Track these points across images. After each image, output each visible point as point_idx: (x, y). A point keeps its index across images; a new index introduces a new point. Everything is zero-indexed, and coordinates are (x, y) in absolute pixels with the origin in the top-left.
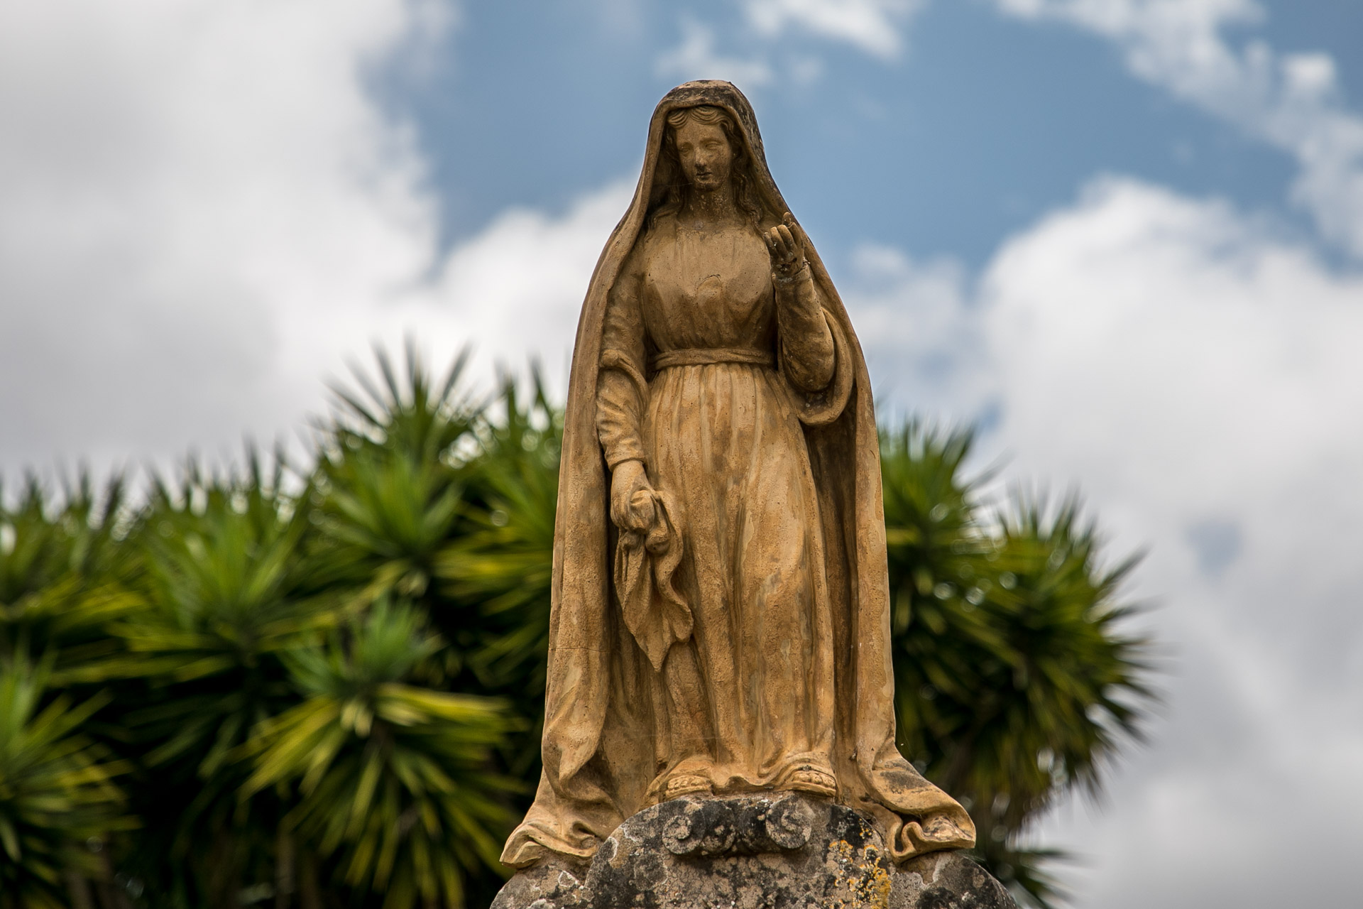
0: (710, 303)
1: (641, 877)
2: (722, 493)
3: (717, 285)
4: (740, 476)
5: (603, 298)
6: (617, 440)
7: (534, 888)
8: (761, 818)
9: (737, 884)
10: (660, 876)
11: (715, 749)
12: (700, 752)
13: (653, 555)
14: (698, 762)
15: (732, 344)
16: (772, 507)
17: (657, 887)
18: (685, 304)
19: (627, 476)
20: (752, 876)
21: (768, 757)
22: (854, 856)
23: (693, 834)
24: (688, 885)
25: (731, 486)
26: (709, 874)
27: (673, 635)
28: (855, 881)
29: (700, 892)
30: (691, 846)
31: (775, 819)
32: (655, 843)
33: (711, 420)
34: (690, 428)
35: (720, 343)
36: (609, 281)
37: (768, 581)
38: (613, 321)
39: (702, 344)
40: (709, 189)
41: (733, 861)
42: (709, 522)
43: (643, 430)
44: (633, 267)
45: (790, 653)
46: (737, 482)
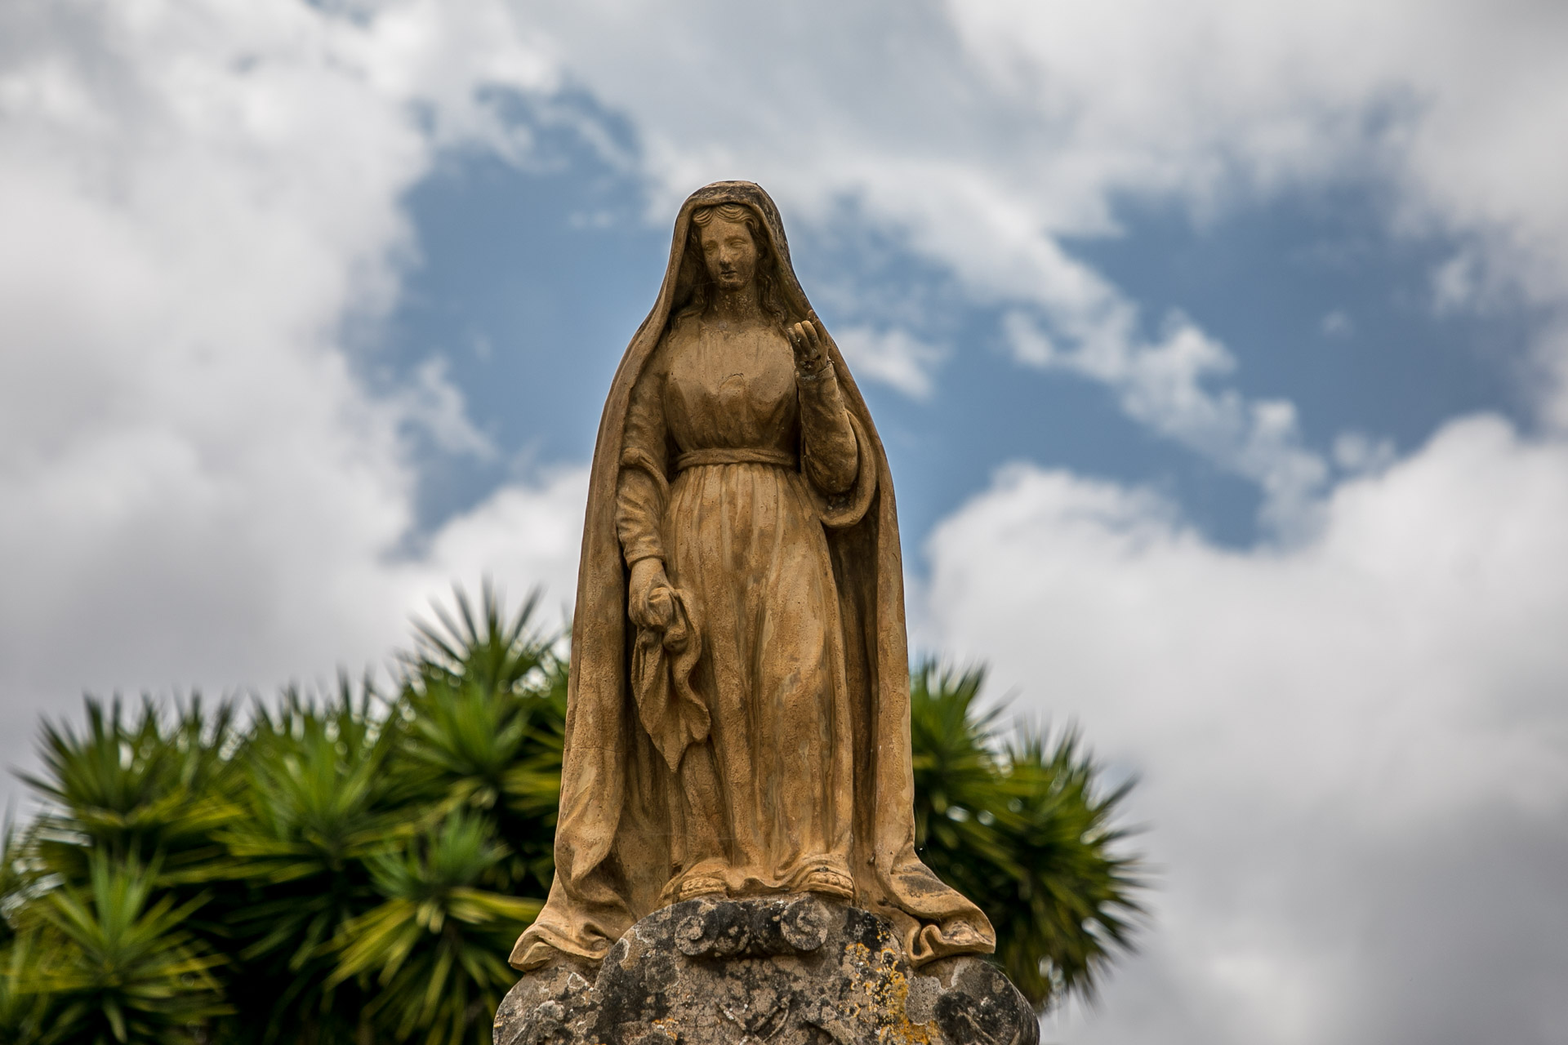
0: (733, 402)
1: (652, 978)
2: (742, 592)
3: (740, 384)
4: (760, 575)
5: (625, 397)
6: (636, 538)
7: (543, 990)
8: (776, 918)
9: (751, 986)
10: (672, 978)
11: (731, 851)
12: (715, 854)
13: (671, 654)
14: (714, 864)
15: (754, 444)
16: (792, 606)
17: (669, 989)
18: (707, 401)
19: (645, 573)
20: (766, 979)
21: (785, 859)
22: (871, 959)
23: (706, 935)
24: (701, 987)
25: (751, 585)
26: (722, 976)
27: (690, 735)
28: (871, 985)
29: (712, 995)
30: (704, 947)
31: (790, 919)
32: (668, 945)
33: (732, 519)
34: (710, 526)
35: (743, 443)
36: (632, 380)
37: (787, 681)
38: (634, 420)
39: (724, 444)
40: (734, 288)
41: (747, 963)
42: (728, 621)
43: (663, 528)
44: (656, 367)
45: (809, 754)
46: (757, 581)
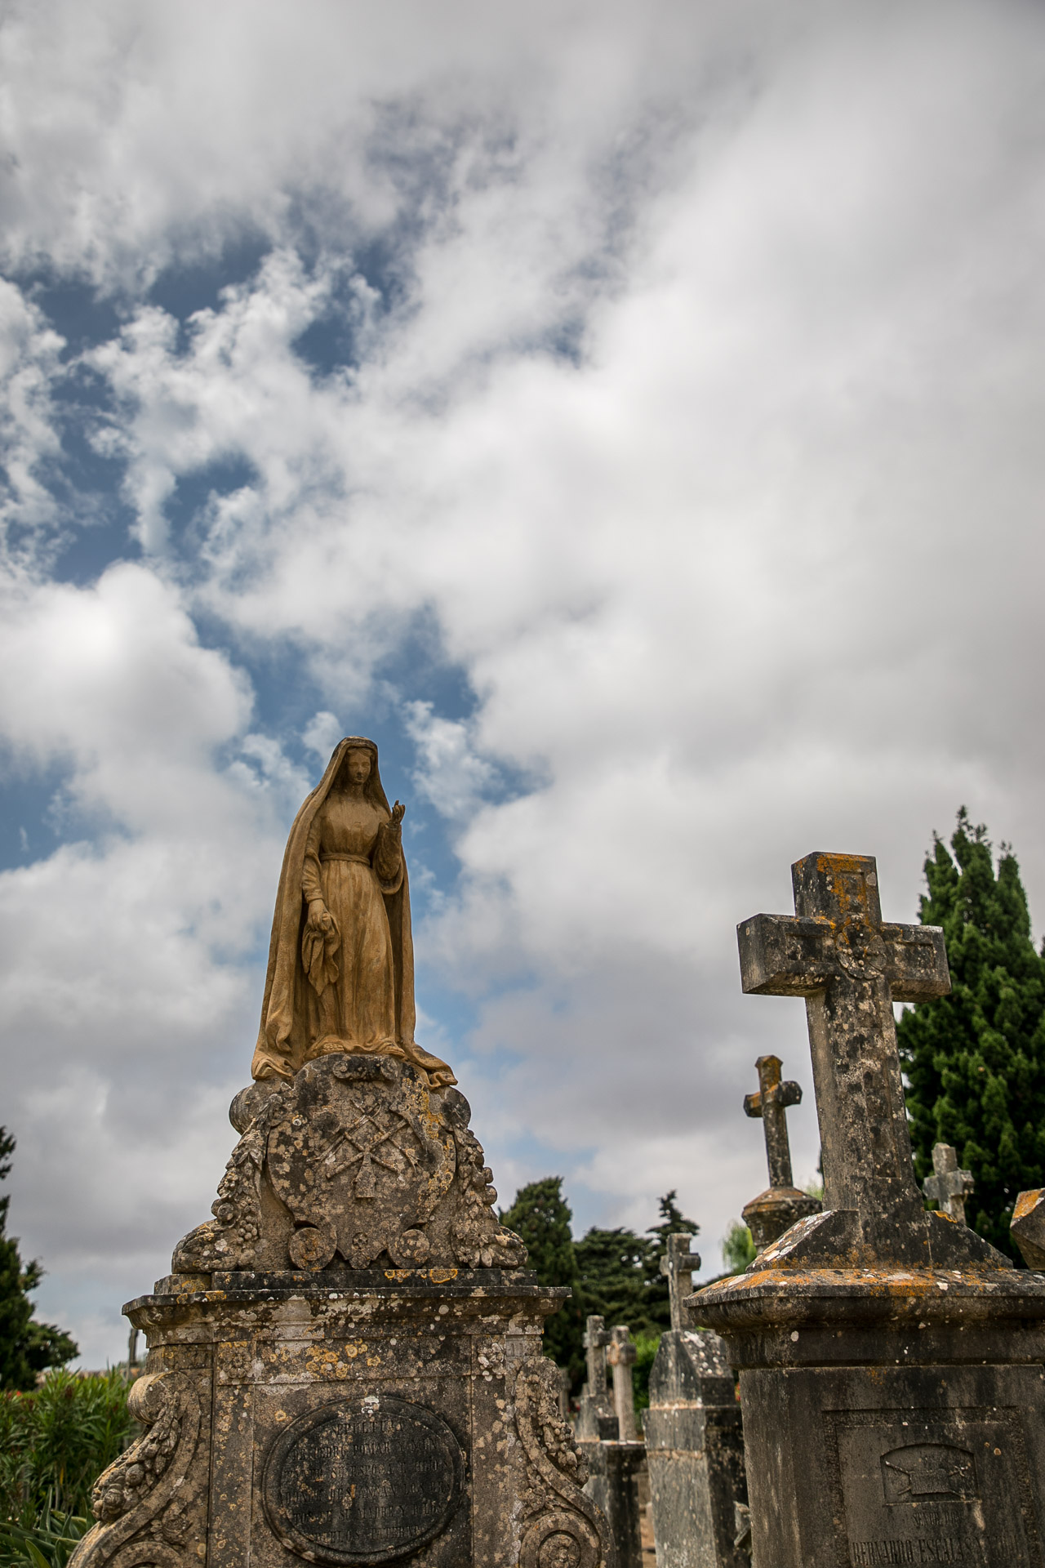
0: (356, 834)
1: (320, 1087)
2: (356, 919)
3: (359, 827)
4: (365, 913)
5: (308, 825)
6: (314, 889)
7: (269, 1088)
9: (364, 1094)
10: (329, 1088)
11: (342, 1032)
13: (327, 943)
15: (360, 854)
16: (377, 928)
17: (328, 1092)
18: (345, 832)
19: (317, 907)
20: (370, 1091)
21: (370, 1038)
22: (413, 1085)
23: (349, 1070)
24: (342, 1093)
25: (361, 917)
26: (351, 1088)
27: (329, 980)
28: (414, 1096)
29: (347, 1096)
30: (348, 1075)
31: (384, 1066)
32: (328, 1072)
33: (354, 886)
34: (345, 888)
35: (355, 852)
36: (311, 818)
37: (375, 960)
38: (311, 836)
39: (348, 852)
41: (362, 1083)
42: (350, 931)
43: (323, 888)
44: (321, 813)
46: (363, 915)
